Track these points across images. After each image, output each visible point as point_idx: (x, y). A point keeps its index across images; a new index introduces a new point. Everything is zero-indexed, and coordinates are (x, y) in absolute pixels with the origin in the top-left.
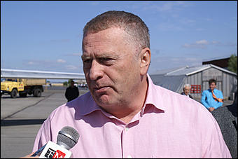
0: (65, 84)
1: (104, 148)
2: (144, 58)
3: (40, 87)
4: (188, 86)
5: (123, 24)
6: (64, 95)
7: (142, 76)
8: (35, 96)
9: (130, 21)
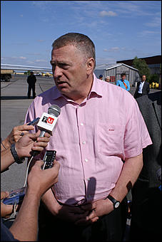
0: (25, 73)
1: (67, 120)
2: (90, 64)
3: (9, 75)
4: (108, 77)
5: (75, 43)
6: (26, 81)
7: (88, 76)
8: (6, 81)
9: (81, 41)
